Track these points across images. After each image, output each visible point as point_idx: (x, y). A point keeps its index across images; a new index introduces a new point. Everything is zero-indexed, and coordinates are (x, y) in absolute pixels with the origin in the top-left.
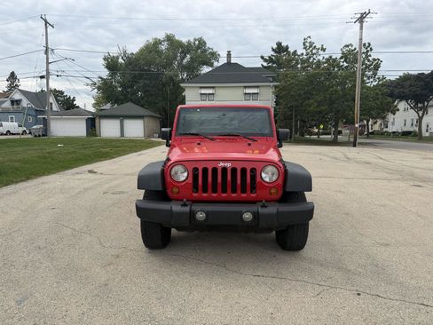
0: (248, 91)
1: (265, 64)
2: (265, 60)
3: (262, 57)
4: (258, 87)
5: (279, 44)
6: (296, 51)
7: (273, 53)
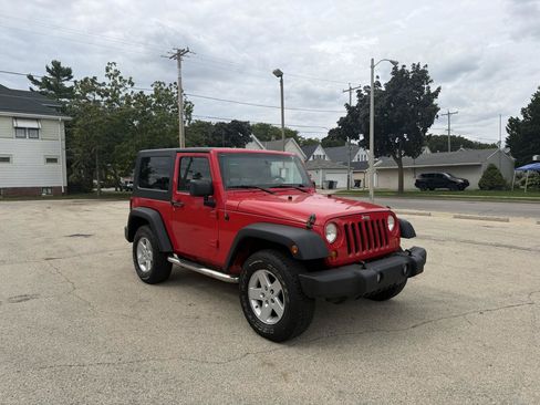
0: (21, 124)
1: (36, 88)
2: (36, 82)
3: (30, 77)
4: (37, 120)
5: (57, 64)
6: (95, 78)
7: (48, 75)
